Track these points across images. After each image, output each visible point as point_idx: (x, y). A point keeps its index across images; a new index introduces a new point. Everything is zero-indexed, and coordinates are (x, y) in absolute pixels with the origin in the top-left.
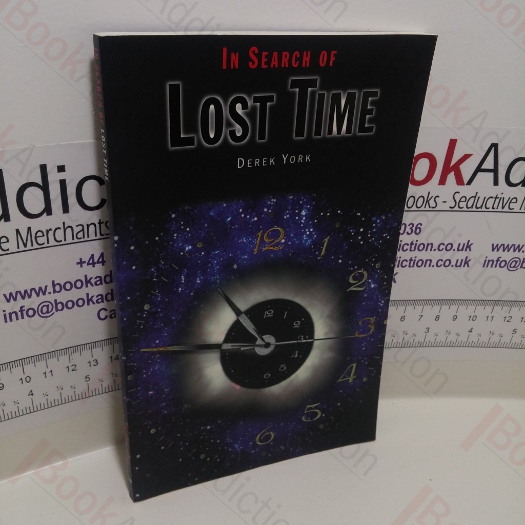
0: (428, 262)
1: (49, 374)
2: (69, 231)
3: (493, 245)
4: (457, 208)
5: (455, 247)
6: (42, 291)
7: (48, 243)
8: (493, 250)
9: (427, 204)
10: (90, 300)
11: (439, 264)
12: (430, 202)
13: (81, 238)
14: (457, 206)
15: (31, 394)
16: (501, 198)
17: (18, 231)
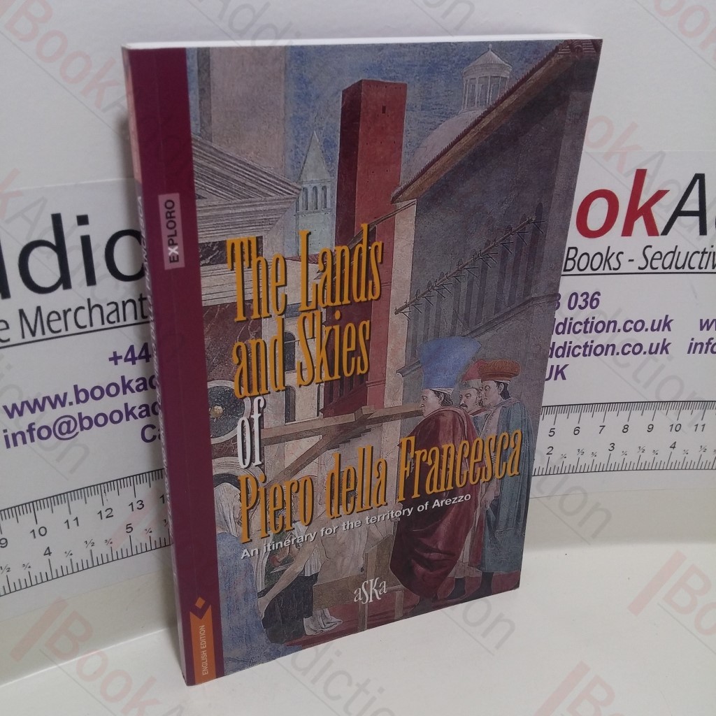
0: (611, 348)
1: (73, 523)
2: (96, 311)
3: (701, 320)
4: (648, 269)
5: (648, 325)
6: (59, 401)
7: (67, 329)
8: (702, 328)
9: (607, 263)
10: (129, 413)
11: (626, 351)
12: (610, 261)
13: (114, 322)
14: (649, 266)
15: (47, 552)
16: (710, 253)
17: (22, 312)
